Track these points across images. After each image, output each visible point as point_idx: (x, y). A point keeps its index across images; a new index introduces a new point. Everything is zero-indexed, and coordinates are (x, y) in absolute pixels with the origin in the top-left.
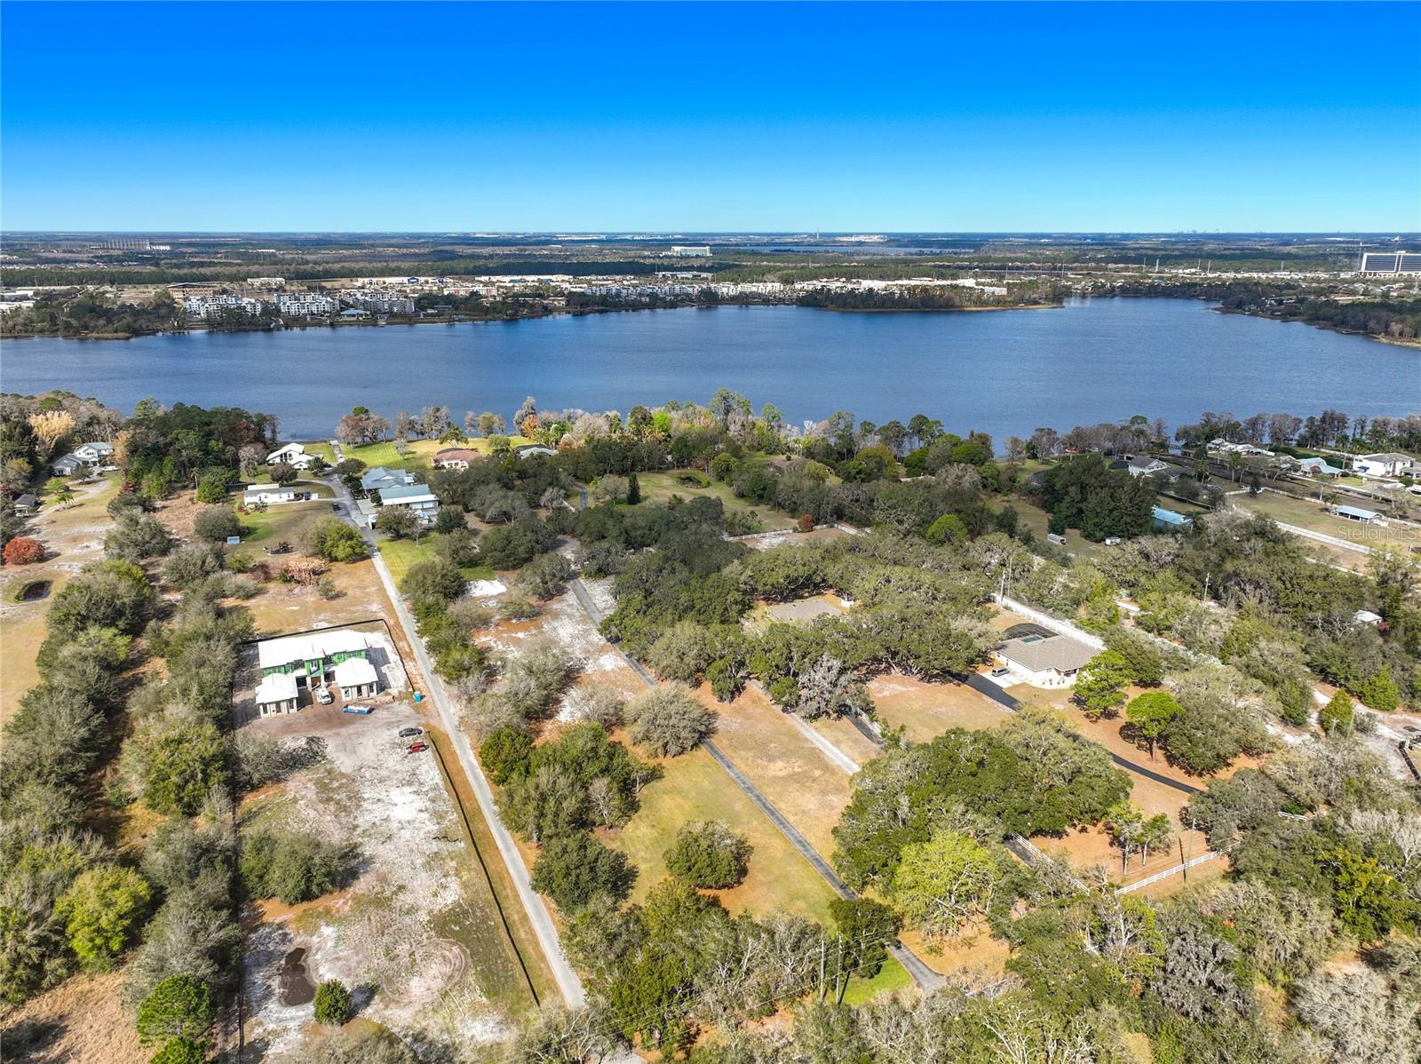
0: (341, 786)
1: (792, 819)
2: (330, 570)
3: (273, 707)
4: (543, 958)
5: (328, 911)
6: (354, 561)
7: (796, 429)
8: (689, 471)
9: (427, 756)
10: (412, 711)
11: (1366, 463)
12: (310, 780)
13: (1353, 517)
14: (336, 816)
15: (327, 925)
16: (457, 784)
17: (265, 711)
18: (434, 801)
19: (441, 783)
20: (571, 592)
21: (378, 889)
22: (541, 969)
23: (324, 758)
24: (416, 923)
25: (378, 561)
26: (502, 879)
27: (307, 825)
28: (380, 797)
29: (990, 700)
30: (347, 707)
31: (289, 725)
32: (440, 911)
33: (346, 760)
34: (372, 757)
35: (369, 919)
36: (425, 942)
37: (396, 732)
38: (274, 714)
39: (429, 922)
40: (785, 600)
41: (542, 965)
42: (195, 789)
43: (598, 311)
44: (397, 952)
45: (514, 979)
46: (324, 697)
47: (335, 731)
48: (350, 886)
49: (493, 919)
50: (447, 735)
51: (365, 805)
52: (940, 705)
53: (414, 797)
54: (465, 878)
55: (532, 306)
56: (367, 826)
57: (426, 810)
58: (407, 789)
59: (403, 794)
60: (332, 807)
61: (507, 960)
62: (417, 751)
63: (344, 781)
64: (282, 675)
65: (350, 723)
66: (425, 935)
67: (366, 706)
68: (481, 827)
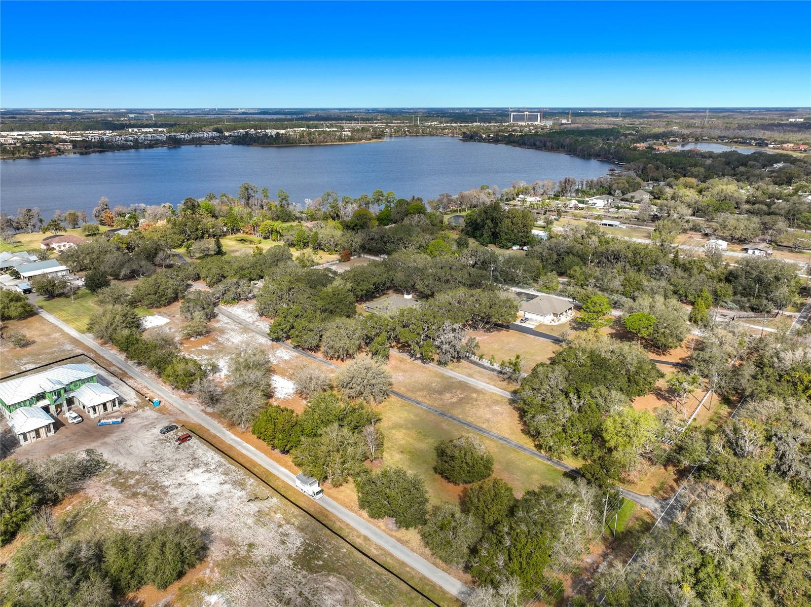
0: (138, 481)
1: (484, 426)
2: (7, 327)
3: (33, 434)
4: (403, 564)
5: (202, 583)
6: (25, 318)
7: (299, 205)
8: (240, 235)
9: (194, 442)
10: (158, 414)
11: (595, 201)
12: (107, 483)
13: (610, 225)
14: (151, 506)
15: (209, 594)
16: (236, 458)
17: (26, 439)
18: (227, 474)
19: (222, 460)
20: (220, 315)
21: (232, 552)
22: (408, 572)
23: (106, 463)
24: (285, 569)
25: (45, 315)
26: (326, 516)
27: (130, 519)
28: (179, 482)
29: (532, 336)
30: (99, 421)
31: (55, 446)
32: (296, 553)
33: (128, 461)
34: (150, 454)
35: (243, 578)
36: (304, 581)
37: (156, 431)
38: (34, 440)
39: (294, 564)
40: (367, 300)
41: (408, 569)
42: (12, 517)
43: (98, 151)
44: (286, 596)
45: (395, 587)
46: (75, 418)
47: (100, 441)
48: (206, 556)
49: (344, 547)
50: (200, 425)
51: (171, 491)
52: (508, 343)
53: (207, 475)
54: (296, 523)
55: (48, 149)
56: (185, 506)
57: (226, 482)
58: (196, 471)
59: (196, 475)
60: (143, 500)
61: (378, 574)
62: (185, 441)
63: (137, 477)
64: (28, 408)
65: (109, 433)
66: (299, 576)
67: (117, 417)
68: (280, 483)
